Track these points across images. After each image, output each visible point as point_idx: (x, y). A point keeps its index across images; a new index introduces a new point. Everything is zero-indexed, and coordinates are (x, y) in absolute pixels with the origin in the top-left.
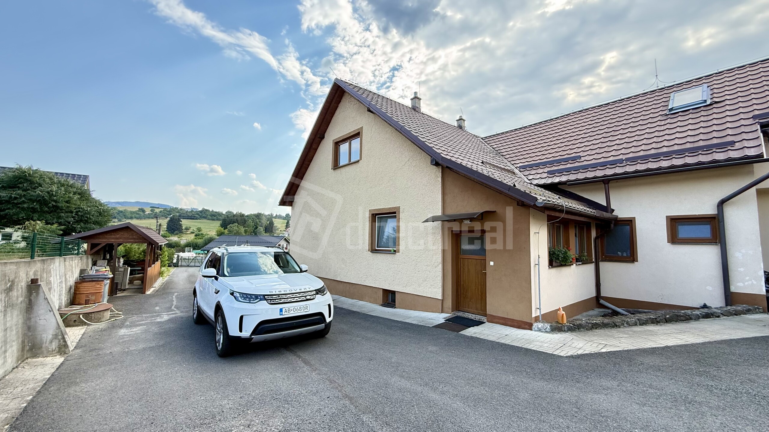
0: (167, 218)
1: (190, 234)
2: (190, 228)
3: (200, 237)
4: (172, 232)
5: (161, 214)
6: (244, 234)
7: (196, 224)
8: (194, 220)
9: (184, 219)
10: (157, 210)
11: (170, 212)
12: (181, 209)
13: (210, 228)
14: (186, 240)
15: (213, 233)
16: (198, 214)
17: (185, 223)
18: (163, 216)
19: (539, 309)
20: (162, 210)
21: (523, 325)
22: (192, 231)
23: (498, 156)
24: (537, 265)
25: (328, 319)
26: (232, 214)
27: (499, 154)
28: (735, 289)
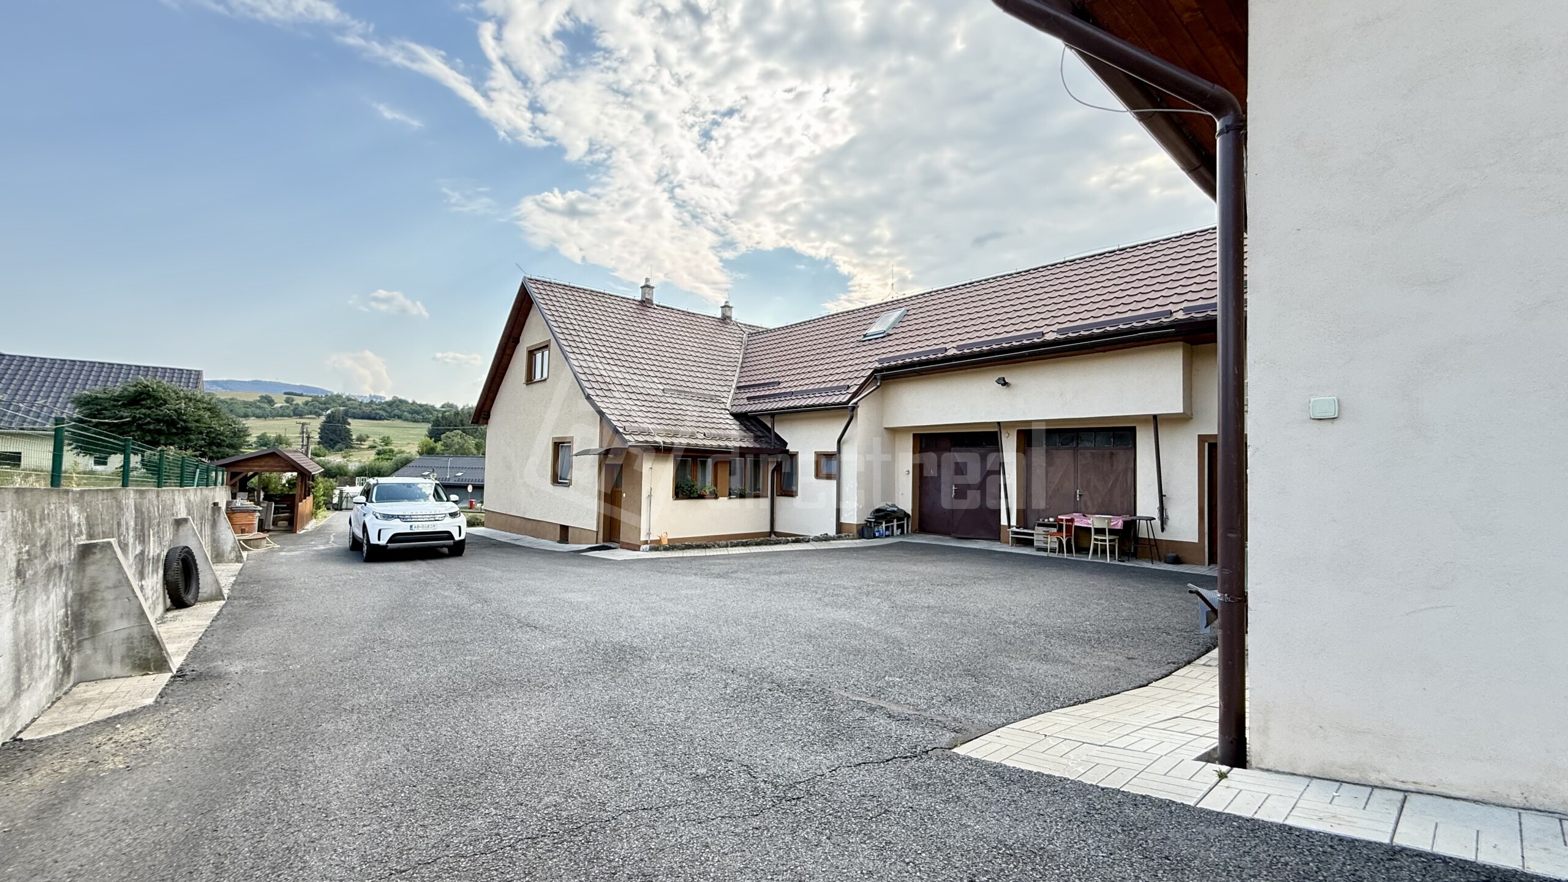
0: (319, 415)
1: (367, 449)
2: (368, 437)
3: (387, 457)
4: (330, 446)
5: (306, 407)
6: (475, 452)
7: (378, 428)
8: (376, 422)
9: (355, 418)
10: (299, 401)
11: (325, 404)
12: (349, 399)
13: (408, 439)
14: (360, 461)
15: (412, 450)
16: (384, 410)
17: (356, 427)
18: (311, 413)
19: (649, 534)
20: (310, 399)
21: (636, 548)
22: (371, 443)
23: (735, 368)
24: (650, 496)
25: (457, 538)
26: (454, 410)
27: (739, 365)
28: (843, 520)
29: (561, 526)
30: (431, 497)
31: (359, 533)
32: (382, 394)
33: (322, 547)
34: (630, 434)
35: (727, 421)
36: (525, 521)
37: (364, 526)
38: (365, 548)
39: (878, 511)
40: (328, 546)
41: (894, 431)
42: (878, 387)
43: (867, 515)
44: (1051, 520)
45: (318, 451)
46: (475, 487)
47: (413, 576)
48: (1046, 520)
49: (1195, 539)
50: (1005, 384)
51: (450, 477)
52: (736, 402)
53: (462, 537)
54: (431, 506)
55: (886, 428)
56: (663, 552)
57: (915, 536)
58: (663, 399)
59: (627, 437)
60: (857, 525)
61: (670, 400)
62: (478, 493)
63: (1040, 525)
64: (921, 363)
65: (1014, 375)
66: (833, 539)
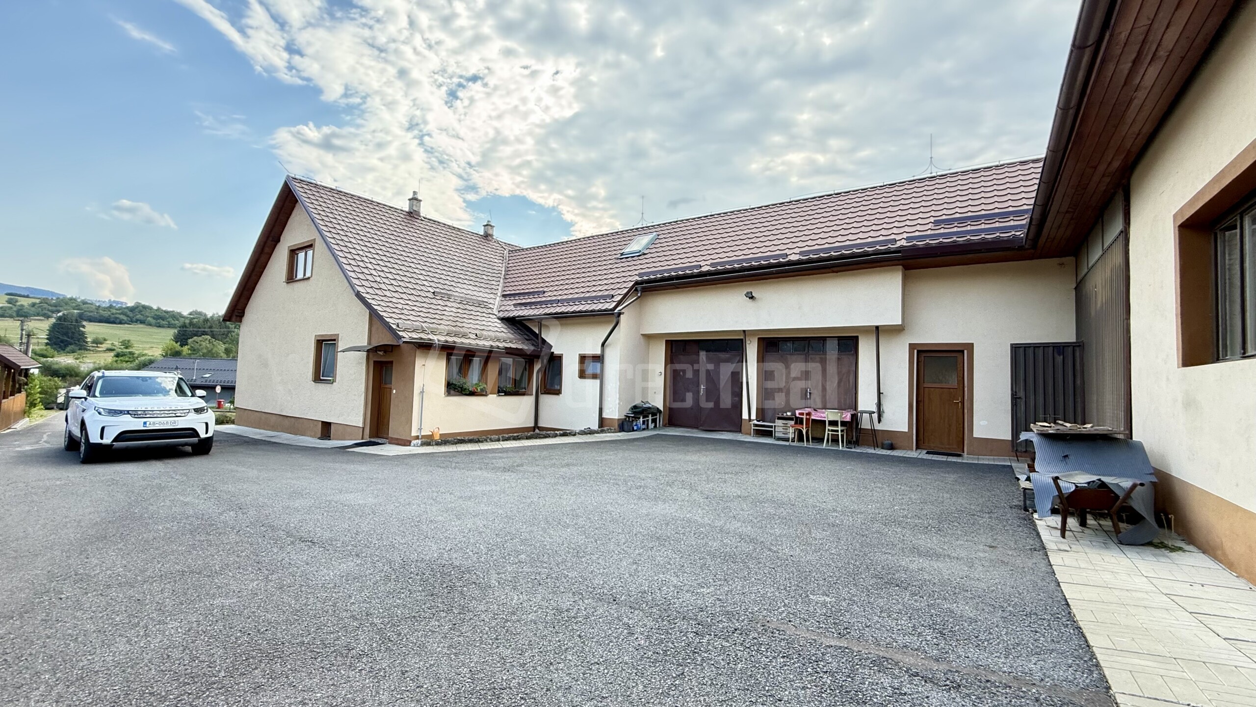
0: (48, 317)
1: (105, 351)
2: (105, 340)
3: (127, 359)
4: (60, 347)
5: (33, 309)
6: (224, 356)
7: (118, 332)
8: (115, 325)
9: (90, 321)
10: (24, 302)
11: (56, 306)
12: (84, 303)
13: (153, 343)
14: (94, 363)
15: (156, 352)
16: (125, 314)
17: (91, 330)
18: (38, 315)
19: (420, 429)
20: (38, 301)
21: (407, 443)
22: (109, 346)
23: (499, 279)
24: (422, 392)
25: (203, 435)
26: (202, 318)
27: (502, 277)
28: (605, 416)
29: (323, 422)
30: (173, 393)
31: (77, 432)
32: (123, 300)
33: (28, 448)
34: (404, 331)
35: (496, 324)
36: (281, 417)
37: (83, 424)
38: (83, 448)
39: (635, 407)
40: (36, 447)
41: (649, 337)
42: (639, 297)
43: (626, 410)
44: (789, 414)
45: (45, 352)
46: (223, 388)
47: (144, 479)
48: (785, 414)
49: (905, 428)
50: (752, 298)
51: (195, 378)
52: (502, 308)
53: (210, 434)
54: (174, 401)
55: (643, 335)
56: (436, 447)
57: (667, 429)
58: (434, 301)
59: (401, 334)
60: (618, 420)
61: (440, 302)
62: (227, 393)
63: (779, 418)
64: (678, 277)
65: (758, 291)
66: (597, 432)
